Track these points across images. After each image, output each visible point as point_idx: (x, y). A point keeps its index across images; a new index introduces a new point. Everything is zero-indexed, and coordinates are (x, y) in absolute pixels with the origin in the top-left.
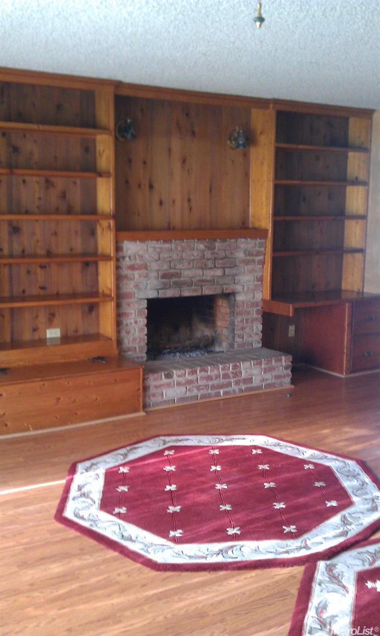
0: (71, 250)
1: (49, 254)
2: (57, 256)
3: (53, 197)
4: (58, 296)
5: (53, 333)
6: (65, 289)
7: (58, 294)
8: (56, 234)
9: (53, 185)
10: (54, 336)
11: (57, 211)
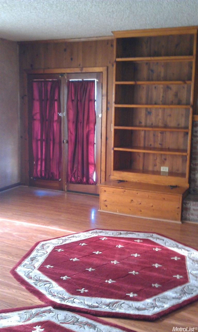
0: (179, 125)
1: (166, 126)
2: (170, 128)
3: (170, 96)
4: (169, 150)
5: (165, 169)
6: (172, 146)
7: (169, 148)
8: (170, 115)
9: (171, 89)
10: (164, 170)
11: (172, 103)
